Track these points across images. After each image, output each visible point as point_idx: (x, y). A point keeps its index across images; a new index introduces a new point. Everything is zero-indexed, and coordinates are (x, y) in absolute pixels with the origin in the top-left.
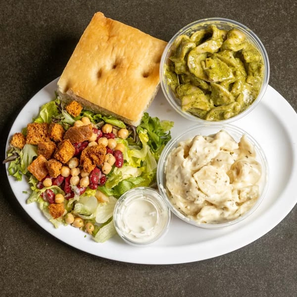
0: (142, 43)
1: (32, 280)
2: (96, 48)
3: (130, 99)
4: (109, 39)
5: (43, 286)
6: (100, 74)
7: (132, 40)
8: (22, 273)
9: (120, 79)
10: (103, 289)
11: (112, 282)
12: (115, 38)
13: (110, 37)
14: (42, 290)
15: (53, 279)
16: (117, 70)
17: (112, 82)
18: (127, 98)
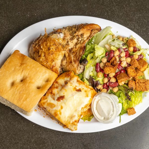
0: (39, 70)
1: (18, 142)
2: (13, 69)
3: (28, 100)
4: (21, 65)
5: (24, 145)
6: (13, 84)
7: (33, 67)
8: (12, 140)
9: (24, 88)
10: (57, 139)
11: (61, 135)
12: (25, 65)
13: (22, 64)
14: (24, 146)
15: (29, 139)
16: (23, 83)
17: (19, 89)
18: (26, 99)
